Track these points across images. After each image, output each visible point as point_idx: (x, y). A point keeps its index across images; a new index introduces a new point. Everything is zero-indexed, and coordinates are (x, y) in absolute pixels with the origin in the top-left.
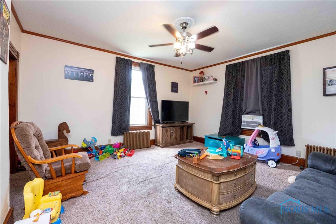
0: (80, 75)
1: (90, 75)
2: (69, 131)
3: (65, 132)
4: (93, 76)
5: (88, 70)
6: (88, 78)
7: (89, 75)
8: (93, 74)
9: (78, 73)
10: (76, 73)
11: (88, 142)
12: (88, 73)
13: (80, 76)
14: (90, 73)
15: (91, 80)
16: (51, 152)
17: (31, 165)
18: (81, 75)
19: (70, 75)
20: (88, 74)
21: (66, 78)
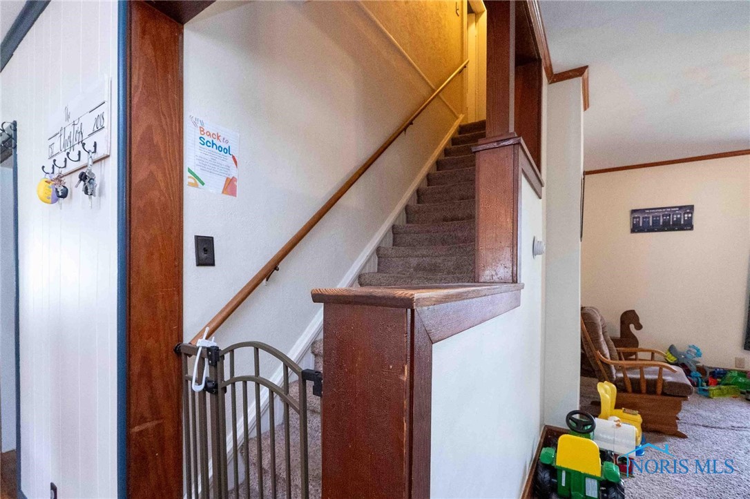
0: (661, 221)
1: (684, 217)
2: (639, 327)
3: (632, 327)
4: (691, 217)
5: (680, 208)
6: (680, 224)
7: (682, 217)
8: (692, 214)
9: (658, 218)
10: (653, 220)
11: (681, 354)
12: (680, 214)
13: (661, 224)
14: (684, 214)
15: (688, 226)
16: (619, 354)
17: (599, 363)
18: (663, 222)
19: (641, 225)
20: (679, 216)
21: (633, 231)
